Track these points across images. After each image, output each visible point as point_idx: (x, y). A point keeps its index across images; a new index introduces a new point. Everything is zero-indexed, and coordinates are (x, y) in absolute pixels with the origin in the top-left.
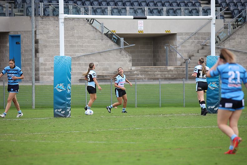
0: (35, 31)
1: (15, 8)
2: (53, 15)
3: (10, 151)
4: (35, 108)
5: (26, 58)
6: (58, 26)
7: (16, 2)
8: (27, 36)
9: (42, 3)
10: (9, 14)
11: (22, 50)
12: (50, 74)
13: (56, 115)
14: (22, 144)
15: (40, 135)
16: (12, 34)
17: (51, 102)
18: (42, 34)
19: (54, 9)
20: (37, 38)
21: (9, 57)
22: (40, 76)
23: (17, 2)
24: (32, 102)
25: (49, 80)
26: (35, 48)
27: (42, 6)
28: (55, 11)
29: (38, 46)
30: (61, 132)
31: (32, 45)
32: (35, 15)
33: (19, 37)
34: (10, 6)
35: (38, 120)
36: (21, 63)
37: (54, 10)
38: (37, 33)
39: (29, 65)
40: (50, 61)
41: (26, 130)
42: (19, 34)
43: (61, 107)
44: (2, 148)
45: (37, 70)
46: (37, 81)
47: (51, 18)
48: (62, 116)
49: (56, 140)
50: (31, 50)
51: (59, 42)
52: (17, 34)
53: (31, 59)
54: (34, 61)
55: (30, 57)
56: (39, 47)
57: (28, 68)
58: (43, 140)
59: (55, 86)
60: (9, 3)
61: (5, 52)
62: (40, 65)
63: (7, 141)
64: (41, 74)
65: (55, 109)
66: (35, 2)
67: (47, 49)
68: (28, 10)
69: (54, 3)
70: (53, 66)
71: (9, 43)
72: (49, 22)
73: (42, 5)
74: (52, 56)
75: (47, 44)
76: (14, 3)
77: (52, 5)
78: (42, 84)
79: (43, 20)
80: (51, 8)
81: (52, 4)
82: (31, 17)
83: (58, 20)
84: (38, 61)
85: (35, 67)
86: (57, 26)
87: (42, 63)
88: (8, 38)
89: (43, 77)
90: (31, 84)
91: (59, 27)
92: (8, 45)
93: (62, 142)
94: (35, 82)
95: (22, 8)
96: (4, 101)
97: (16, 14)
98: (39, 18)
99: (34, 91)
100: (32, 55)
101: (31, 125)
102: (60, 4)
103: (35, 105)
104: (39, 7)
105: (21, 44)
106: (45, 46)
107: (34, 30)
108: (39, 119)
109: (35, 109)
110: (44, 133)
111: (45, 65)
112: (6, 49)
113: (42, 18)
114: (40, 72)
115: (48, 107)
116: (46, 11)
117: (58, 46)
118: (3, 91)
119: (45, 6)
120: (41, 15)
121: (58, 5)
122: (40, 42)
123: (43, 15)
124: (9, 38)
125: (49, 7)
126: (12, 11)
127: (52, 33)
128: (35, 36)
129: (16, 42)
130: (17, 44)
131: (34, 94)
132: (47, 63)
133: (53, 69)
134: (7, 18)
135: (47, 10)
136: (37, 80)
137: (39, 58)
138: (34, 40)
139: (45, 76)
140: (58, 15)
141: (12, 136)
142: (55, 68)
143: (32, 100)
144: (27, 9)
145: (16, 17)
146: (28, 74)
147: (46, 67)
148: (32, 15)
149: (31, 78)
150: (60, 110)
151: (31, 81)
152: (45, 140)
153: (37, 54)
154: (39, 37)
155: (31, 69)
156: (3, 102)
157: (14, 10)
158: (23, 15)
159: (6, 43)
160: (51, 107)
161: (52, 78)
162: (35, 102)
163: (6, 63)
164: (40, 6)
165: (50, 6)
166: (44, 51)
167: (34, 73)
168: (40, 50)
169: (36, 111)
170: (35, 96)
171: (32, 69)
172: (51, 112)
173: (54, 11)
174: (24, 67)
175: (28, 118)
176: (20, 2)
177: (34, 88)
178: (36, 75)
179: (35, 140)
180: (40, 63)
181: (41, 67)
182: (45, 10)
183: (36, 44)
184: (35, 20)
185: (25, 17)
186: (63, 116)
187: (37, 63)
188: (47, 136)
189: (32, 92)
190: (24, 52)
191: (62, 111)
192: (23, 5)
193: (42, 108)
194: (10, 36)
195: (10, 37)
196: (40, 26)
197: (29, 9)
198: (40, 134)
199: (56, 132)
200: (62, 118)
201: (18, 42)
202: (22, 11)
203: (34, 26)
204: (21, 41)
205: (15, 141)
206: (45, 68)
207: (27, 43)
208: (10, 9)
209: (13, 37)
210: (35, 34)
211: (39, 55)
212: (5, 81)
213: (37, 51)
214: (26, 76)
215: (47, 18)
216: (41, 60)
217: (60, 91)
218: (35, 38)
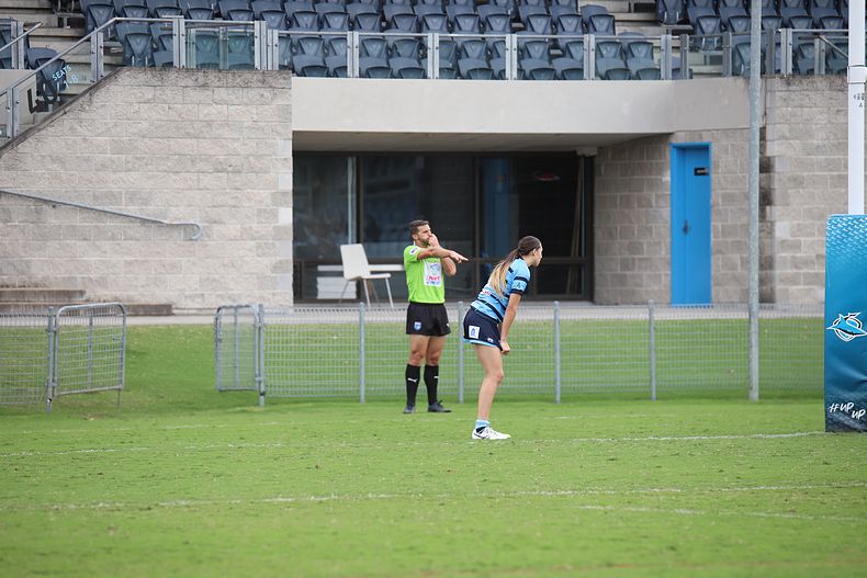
0: (763, 130)
1: (693, 49)
2: (828, 70)
3: (673, 549)
4: (760, 397)
5: (730, 223)
6: (843, 111)
7: (699, 30)
8: (732, 145)
9: (790, 30)
10: (673, 70)
11: (716, 196)
12: (811, 280)
13: (833, 425)
14: (713, 523)
15: (777, 495)
16: (680, 139)
17: (817, 377)
18: (787, 139)
19: (832, 50)
20: (769, 153)
21: (669, 220)
22: (779, 287)
23: (701, 28)
24: (749, 377)
25: (808, 300)
26: (761, 188)
27: (790, 40)
28: (835, 57)
29: (770, 180)
30: (852, 484)
31: (750, 176)
32: (763, 72)
33: (705, 149)
34: (677, 44)
35: (769, 440)
36: (713, 239)
37: (830, 54)
38: (769, 135)
39: (740, 246)
40: (814, 234)
41: (726, 475)
42: (705, 140)
43: (852, 395)
44: (645, 537)
45: (767, 264)
46: (767, 305)
47: (820, 82)
48: (855, 429)
49: (835, 514)
50: (747, 197)
51: (846, 167)
52: (697, 141)
53: (746, 228)
54: (755, 232)
55: (744, 220)
56: (776, 185)
57: (736, 257)
58: (785, 512)
59: (829, 319)
60: (675, 33)
61: (657, 202)
62: (777, 247)
63: (662, 511)
64: (782, 281)
65: (828, 404)
66: (763, 28)
67: (801, 190)
68: (737, 57)
69: (832, 27)
70: (823, 251)
71: (669, 173)
72: (811, 94)
73: (787, 36)
74: (822, 216)
75: (805, 174)
76: (690, 32)
77: (823, 37)
78: (784, 315)
79: (790, 88)
80: (820, 45)
81: (825, 33)
82: (747, 78)
83: (844, 89)
84: (771, 232)
85: (761, 252)
86: (838, 111)
87: (784, 241)
88: (668, 154)
89: (787, 290)
90: (745, 316)
91: (846, 114)
92: (667, 178)
93: (854, 521)
94: (761, 308)
95: (719, 48)
96: (651, 372)
97: (695, 69)
98: (777, 83)
99: (755, 339)
100: (749, 212)
101: (743, 459)
102: (851, 30)
103: (760, 389)
104: (779, 44)
105: (713, 176)
106: (795, 179)
107: (758, 125)
108: (773, 436)
109: (760, 403)
110: (789, 487)
111: (796, 246)
112: (659, 193)
113: (788, 84)
114: (778, 272)
115: (806, 397)
116: (803, 57)
117: (843, 180)
118: (649, 338)
119: (800, 38)
120: (783, 72)
121: (847, 34)
122: (778, 167)
123: (790, 71)
124: (670, 156)
125: (813, 45)
126: (683, 59)
127: (822, 135)
128: (761, 145)
129: (696, 170)
130: (696, 174)
131: (755, 350)
132: (802, 239)
133: (824, 261)
134: (665, 84)
135: (805, 53)
136: (767, 299)
137: (772, 223)
138: (757, 161)
139: (795, 287)
140: (843, 71)
141: (677, 495)
142: (830, 259)
143: (749, 370)
144: (736, 51)
145: (695, 79)
146: (736, 279)
147: (798, 255)
148: (752, 75)
149: (746, 293)
150: (848, 407)
151: (744, 305)
152: (793, 511)
153: (768, 208)
154: (776, 148)
155: (746, 262)
156: (648, 378)
157: (690, 57)
158: (719, 75)
159: (660, 172)
160: (815, 397)
161: (821, 293)
162: (760, 379)
163: (659, 243)
164: (783, 40)
165: (817, 41)
166: (791, 199)
167: (757, 277)
168: (777, 195)
169: (760, 407)
170: (760, 358)
171: (748, 262)
172: (815, 412)
173: (831, 57)
174: (720, 256)
175: (733, 435)
176: (710, 30)
177: (754, 328)
178: (762, 281)
179: (760, 511)
180: (777, 241)
181: (781, 255)
182: (797, 54)
183: (764, 175)
184: (763, 92)
185: (729, 81)
186: (858, 426)
187: (767, 241)
188: (801, 498)
189: (749, 342)
190: (720, 201)
191: (856, 409)
192: (721, 38)
193: (782, 397)
194: (675, 147)
195: (675, 152)
196: (781, 111)
197: (743, 52)
198: (777, 491)
199: (835, 484)
200: (855, 434)
201: (703, 169)
202: (716, 60)
203: (759, 112)
204: (712, 166)
205: (689, 512)
206: (793, 257)
207: (732, 172)
208: (678, 55)
209: (683, 150)
210: (763, 138)
211: (774, 211)
212: (656, 303)
213: (766, 199)
214: (729, 288)
215: (805, 82)
216: (782, 230)
217: (847, 340)
218: (761, 153)
